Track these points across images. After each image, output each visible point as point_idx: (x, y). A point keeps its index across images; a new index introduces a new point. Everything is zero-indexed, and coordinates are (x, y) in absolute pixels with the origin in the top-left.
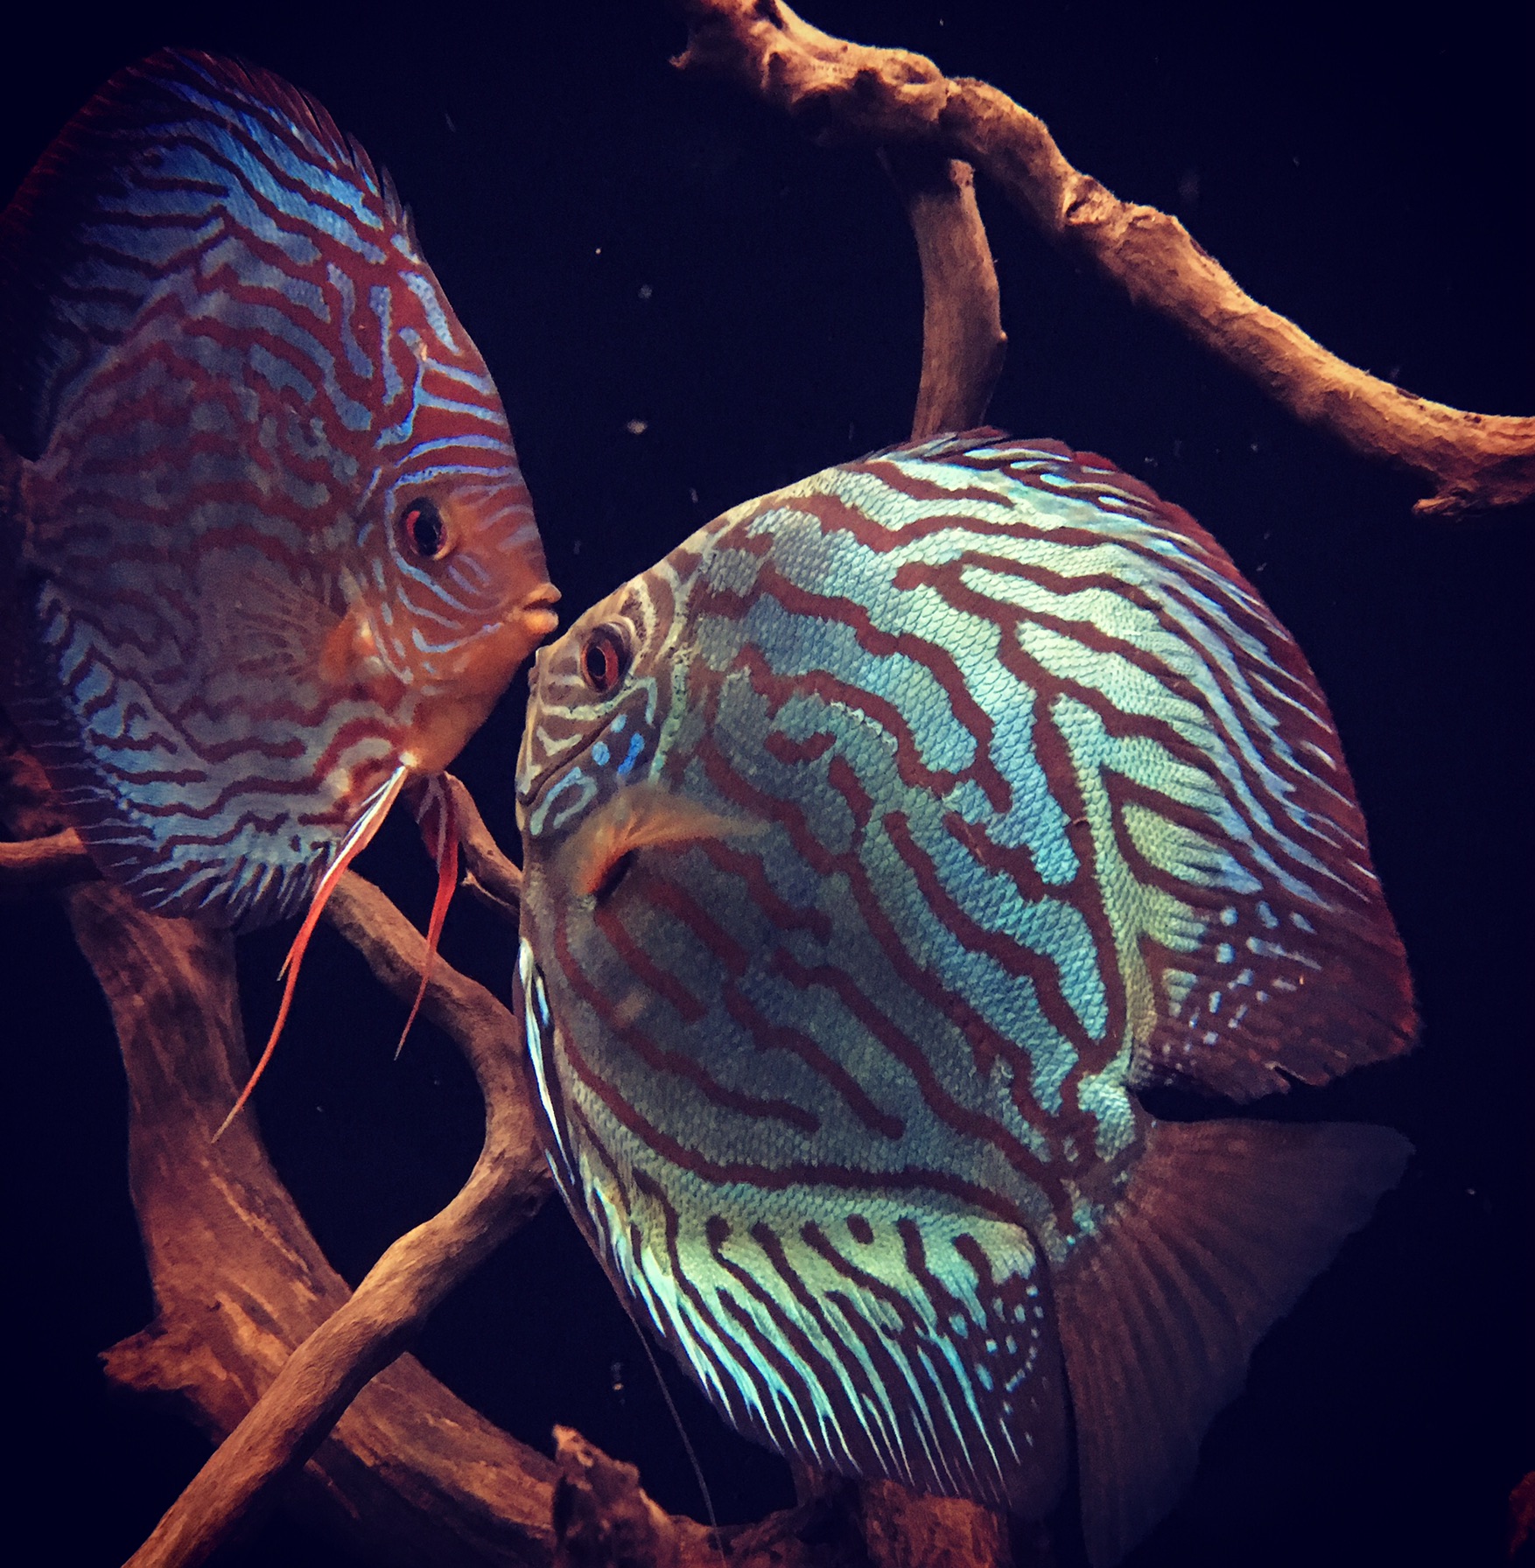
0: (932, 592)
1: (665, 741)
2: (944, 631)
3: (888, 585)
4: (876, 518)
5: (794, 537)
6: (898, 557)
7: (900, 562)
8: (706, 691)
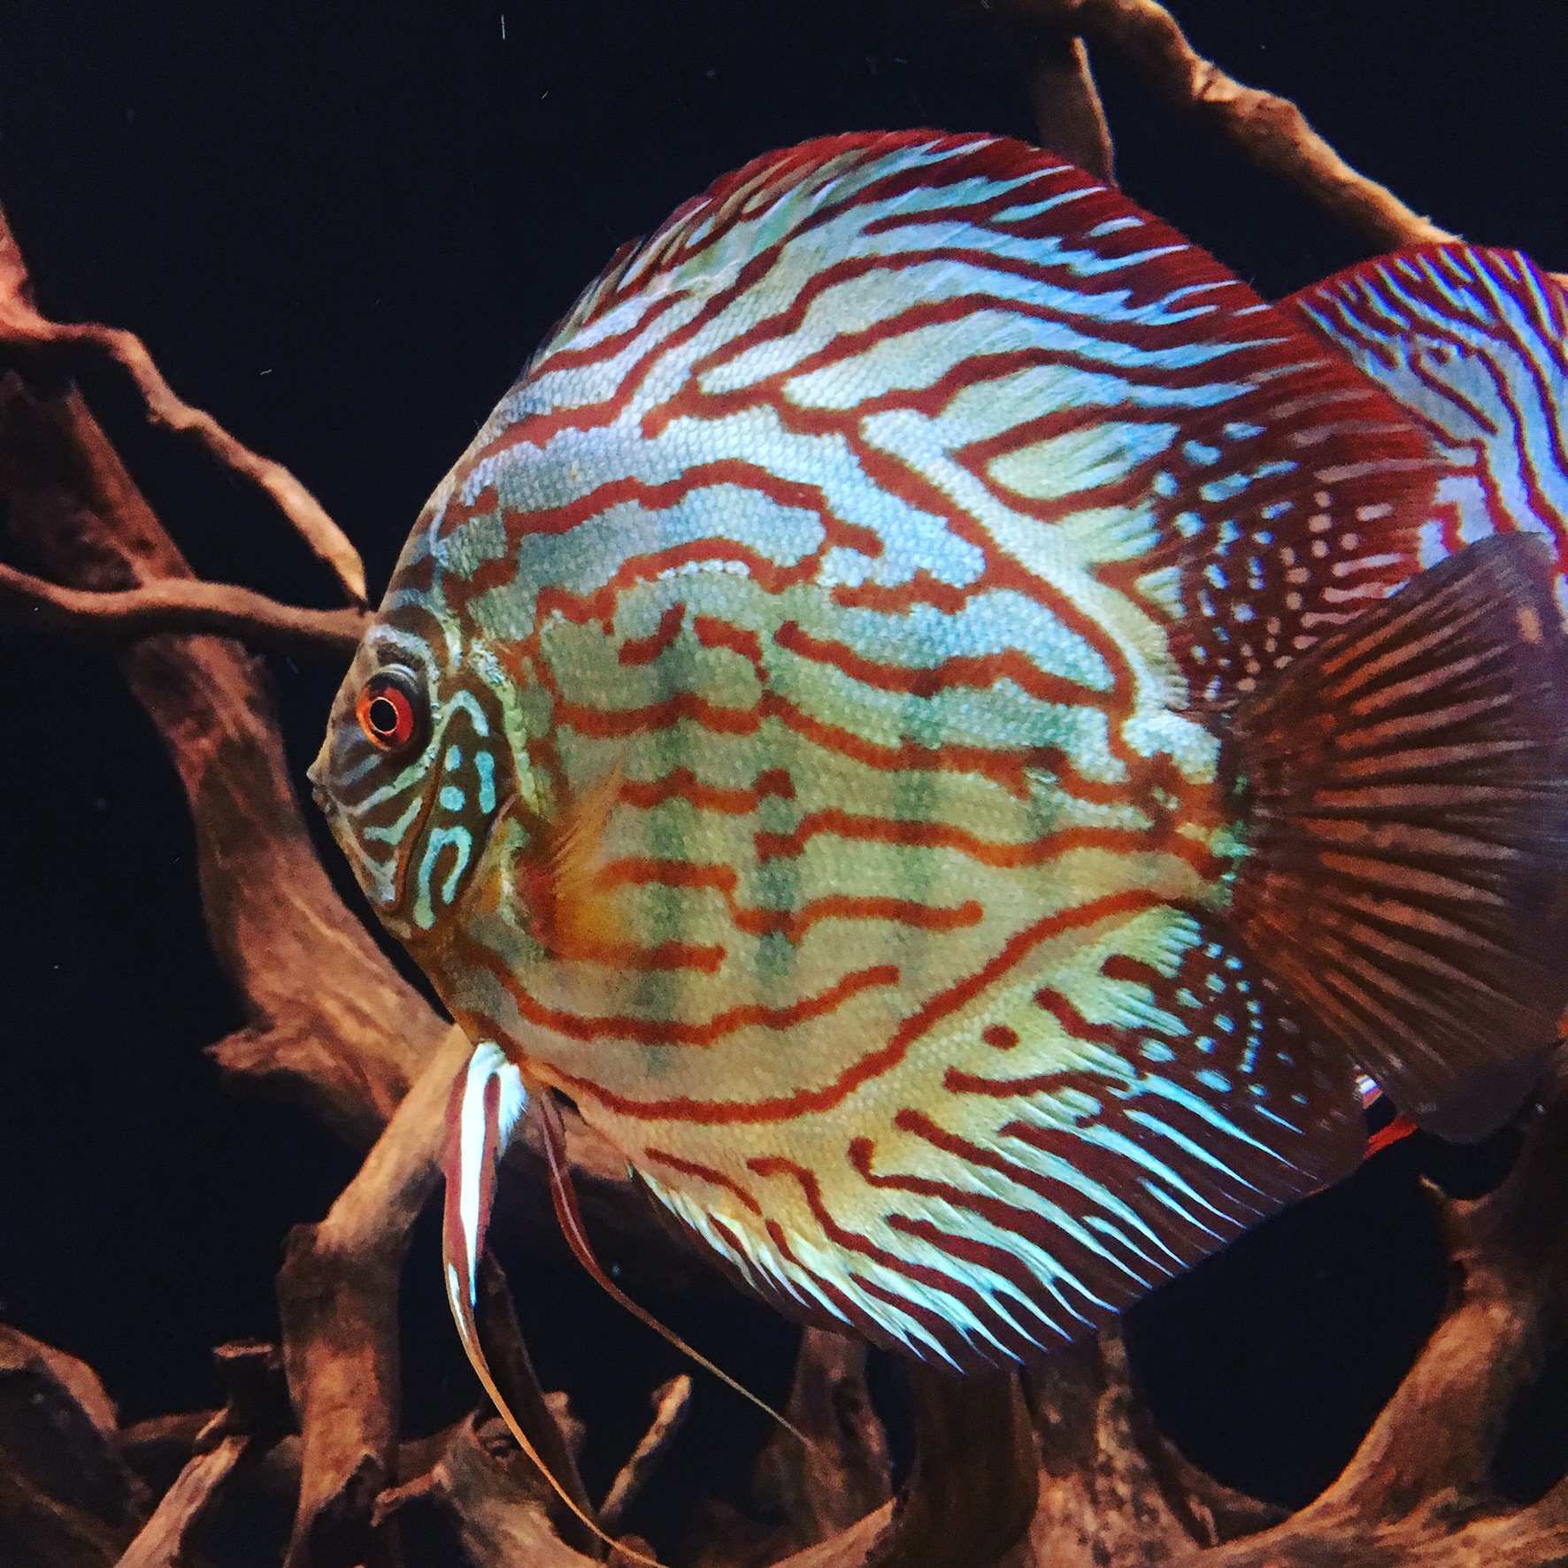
0: (685, 420)
1: (516, 739)
2: (720, 444)
3: (640, 443)
4: (584, 402)
5: (513, 472)
6: (631, 416)
7: (637, 418)
8: (527, 662)
